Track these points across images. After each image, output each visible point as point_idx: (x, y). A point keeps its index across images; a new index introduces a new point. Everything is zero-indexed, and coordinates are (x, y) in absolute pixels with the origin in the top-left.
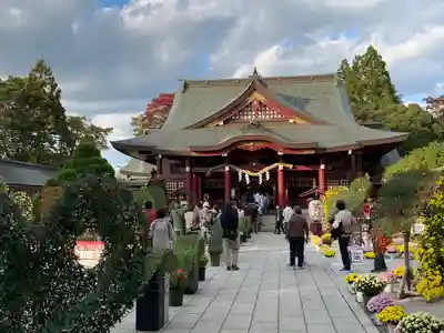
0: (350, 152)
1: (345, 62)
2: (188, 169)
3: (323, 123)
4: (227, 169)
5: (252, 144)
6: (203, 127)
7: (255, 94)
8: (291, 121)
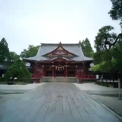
0: (83, 63)
1: (80, 41)
2: (43, 66)
4: (53, 66)
5: (60, 60)
7: (60, 48)
8: (69, 55)
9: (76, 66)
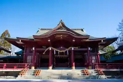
0: (102, 41)
2: (34, 49)
4: (50, 49)
9: (89, 49)
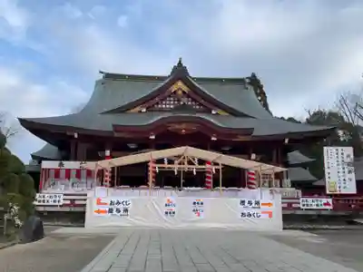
3: (246, 116)
5: (184, 126)
6: (123, 112)
7: (180, 84)
8: (213, 112)
